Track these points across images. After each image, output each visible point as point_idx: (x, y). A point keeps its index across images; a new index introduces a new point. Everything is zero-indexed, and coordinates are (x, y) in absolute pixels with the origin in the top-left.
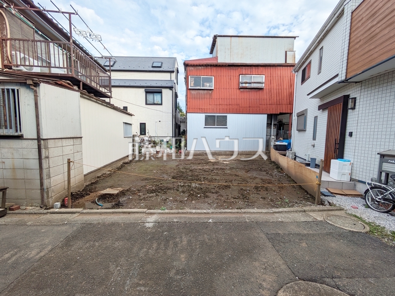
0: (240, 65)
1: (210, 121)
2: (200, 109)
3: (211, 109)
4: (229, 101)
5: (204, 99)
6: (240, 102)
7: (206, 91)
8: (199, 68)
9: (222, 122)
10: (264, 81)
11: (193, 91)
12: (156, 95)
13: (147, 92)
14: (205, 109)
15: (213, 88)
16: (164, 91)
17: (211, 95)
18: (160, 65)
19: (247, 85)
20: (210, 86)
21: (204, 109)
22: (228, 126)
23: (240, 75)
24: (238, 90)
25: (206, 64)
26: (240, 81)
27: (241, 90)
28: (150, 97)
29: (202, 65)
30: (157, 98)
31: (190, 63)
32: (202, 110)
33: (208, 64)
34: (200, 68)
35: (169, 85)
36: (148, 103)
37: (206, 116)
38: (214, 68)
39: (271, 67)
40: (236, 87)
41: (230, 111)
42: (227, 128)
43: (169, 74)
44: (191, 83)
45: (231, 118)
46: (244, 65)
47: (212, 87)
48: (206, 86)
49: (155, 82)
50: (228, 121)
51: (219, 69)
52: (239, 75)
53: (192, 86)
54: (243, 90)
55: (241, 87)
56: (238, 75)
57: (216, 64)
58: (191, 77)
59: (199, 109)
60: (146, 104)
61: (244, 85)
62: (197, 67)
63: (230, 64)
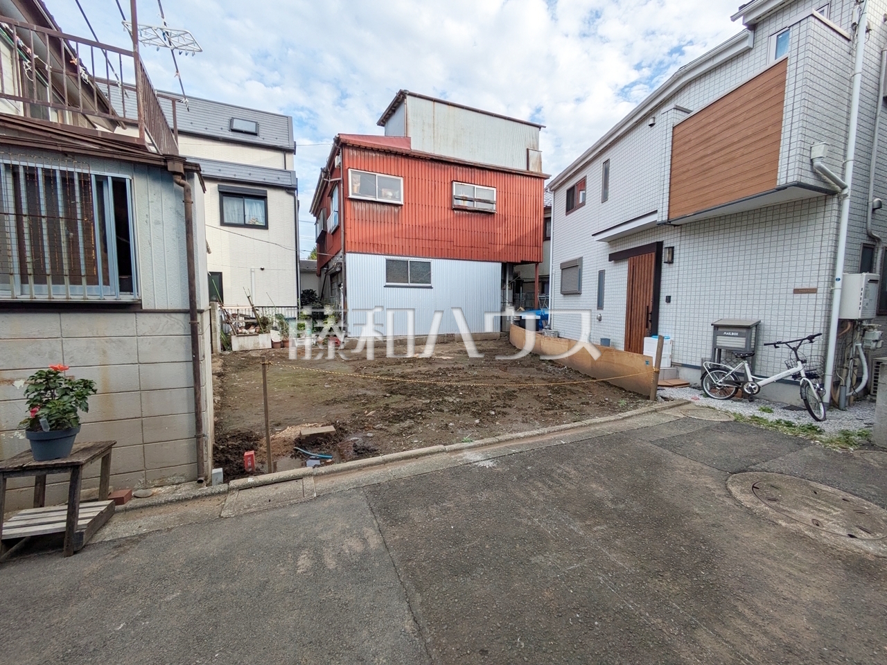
0: (453, 161)
1: (396, 274)
2: (376, 245)
3: (397, 246)
4: (433, 231)
5: (383, 223)
6: (455, 237)
7: (386, 208)
8: (370, 154)
9: (422, 276)
10: (495, 200)
11: (360, 204)
12: (248, 202)
13: (223, 194)
14: (387, 247)
15: (401, 202)
16: (272, 195)
17: (397, 216)
18: (253, 130)
19: (466, 204)
20: (393, 197)
21: (383, 246)
22: (432, 284)
23: (454, 183)
24: (449, 211)
25: (386, 148)
26: (454, 194)
27: (455, 212)
28: (233, 206)
29: (378, 151)
30: (253, 211)
31: (352, 140)
32: (379, 248)
33: (391, 149)
34: (374, 155)
35: (286, 181)
36: (226, 221)
37: (388, 261)
38: (403, 161)
39: (506, 175)
40: (447, 205)
41: (437, 253)
42: (431, 287)
43: (279, 155)
44: (353, 186)
45: (439, 267)
46: (460, 162)
47: (400, 200)
48: (386, 196)
49: (245, 171)
50: (432, 274)
51: (412, 163)
52: (452, 182)
53: (355, 192)
54: (458, 212)
55: (456, 207)
56: (449, 181)
57: (408, 152)
58: (352, 172)
59: (372, 245)
60: (223, 223)
61: (461, 203)
62: (366, 153)
63: (434, 158)
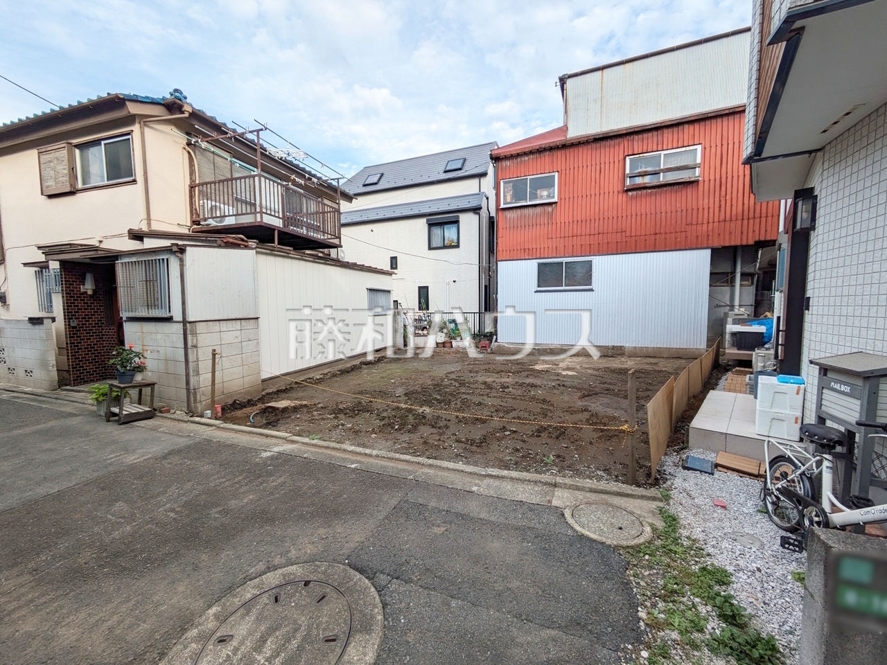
0: (625, 132)
1: (550, 277)
2: (527, 250)
3: (550, 248)
4: (597, 224)
6: (629, 225)
7: (539, 210)
8: (523, 159)
9: (581, 278)
10: (699, 160)
11: (511, 211)
12: (448, 229)
13: (431, 225)
14: (538, 250)
15: (556, 200)
16: (464, 218)
17: (551, 215)
18: (459, 166)
19: (647, 180)
20: (549, 196)
21: (534, 250)
22: (594, 286)
24: (620, 196)
25: (537, 147)
26: (628, 171)
27: (630, 193)
28: (437, 231)
29: (531, 152)
30: (450, 233)
31: (502, 152)
32: (531, 252)
33: (543, 146)
34: (526, 158)
35: (474, 204)
37: (539, 265)
38: (559, 154)
40: (617, 186)
41: (601, 249)
42: (591, 290)
44: (505, 196)
45: (602, 265)
47: (553, 197)
49: (446, 202)
50: (594, 274)
51: (570, 153)
52: (625, 158)
53: (509, 200)
54: (635, 193)
55: (629, 188)
56: (621, 157)
57: (563, 143)
58: (505, 183)
59: (523, 250)
60: (430, 248)
61: (639, 181)
62: (519, 159)
63: (598, 137)
